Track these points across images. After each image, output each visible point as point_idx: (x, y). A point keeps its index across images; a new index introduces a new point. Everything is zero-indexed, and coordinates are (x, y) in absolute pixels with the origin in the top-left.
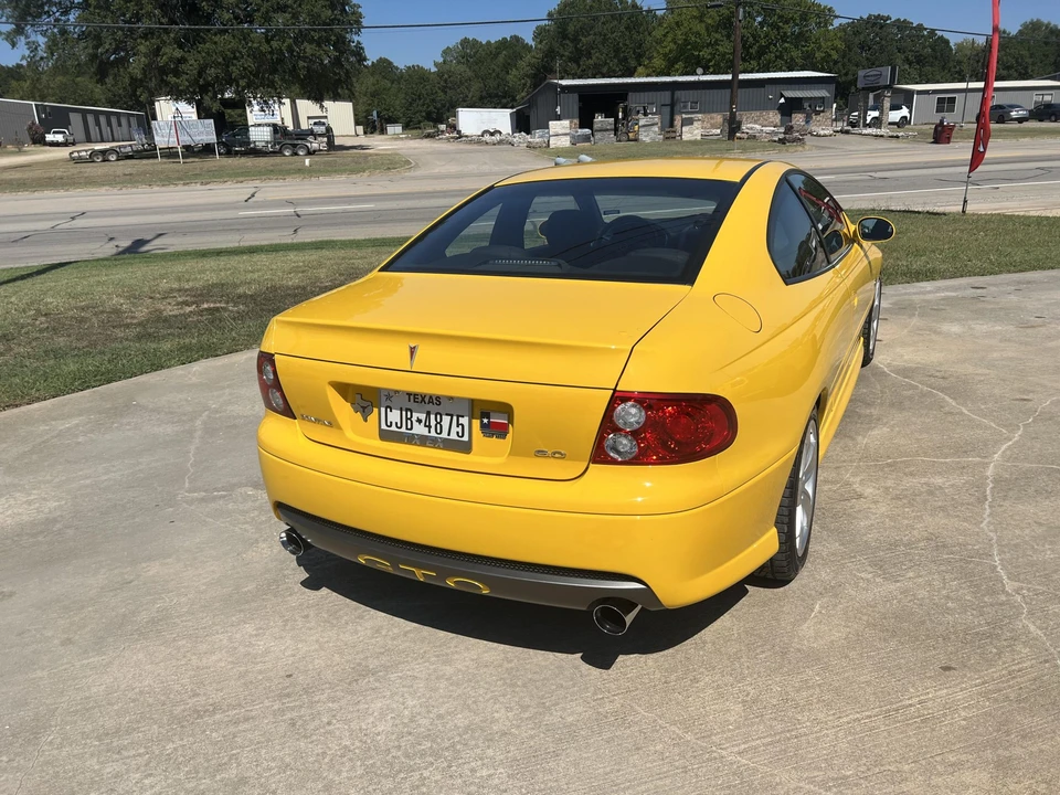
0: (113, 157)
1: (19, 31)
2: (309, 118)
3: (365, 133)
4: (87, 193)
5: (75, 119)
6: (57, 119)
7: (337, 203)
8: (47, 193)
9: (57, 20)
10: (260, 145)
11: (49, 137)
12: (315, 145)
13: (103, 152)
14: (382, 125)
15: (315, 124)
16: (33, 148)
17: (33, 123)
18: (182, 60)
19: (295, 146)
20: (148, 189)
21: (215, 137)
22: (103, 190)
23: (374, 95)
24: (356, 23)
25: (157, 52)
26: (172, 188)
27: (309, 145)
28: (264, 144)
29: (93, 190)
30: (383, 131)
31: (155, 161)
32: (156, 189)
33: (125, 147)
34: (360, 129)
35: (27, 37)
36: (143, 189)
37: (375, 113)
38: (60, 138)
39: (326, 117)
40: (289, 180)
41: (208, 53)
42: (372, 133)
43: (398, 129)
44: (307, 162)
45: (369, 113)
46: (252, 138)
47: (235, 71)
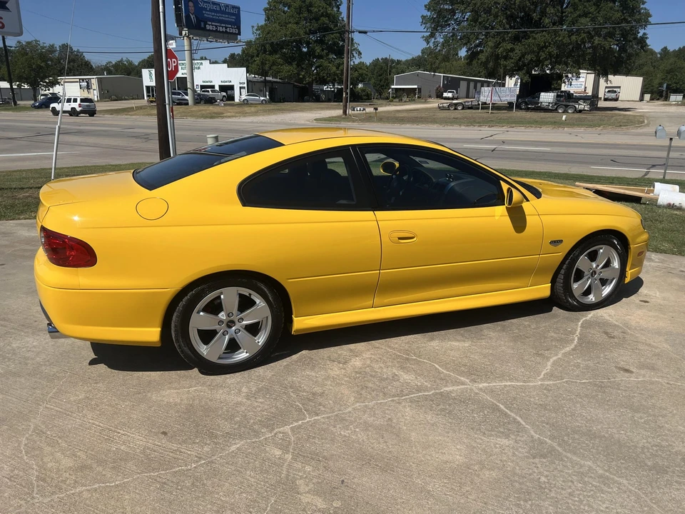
0: (460, 108)
1: (432, 35)
2: (606, 87)
3: (652, 99)
4: (427, 127)
5: (463, 85)
6: (452, 84)
7: (537, 146)
8: (408, 126)
9: (454, 29)
10: (545, 105)
11: (445, 95)
12: (581, 107)
13: (456, 104)
14: (667, 94)
15: (609, 91)
16: (436, 100)
17: (439, 86)
18: (512, 50)
19: (567, 106)
20: (458, 127)
21: (515, 98)
22: (435, 126)
23: (669, 72)
24: (644, 20)
25: (497, 46)
26: (471, 128)
27: (577, 106)
28: (547, 104)
29: (431, 126)
30: (667, 98)
31: (477, 111)
32: (463, 127)
33: (468, 102)
34: (647, 97)
35: (435, 39)
36: (456, 127)
37: (665, 86)
38: (450, 95)
39: (619, 87)
40: (544, 128)
41: (529, 46)
42: (658, 99)
43: (679, 97)
44: (564, 117)
45: (661, 85)
46: (541, 100)
47: (543, 56)
